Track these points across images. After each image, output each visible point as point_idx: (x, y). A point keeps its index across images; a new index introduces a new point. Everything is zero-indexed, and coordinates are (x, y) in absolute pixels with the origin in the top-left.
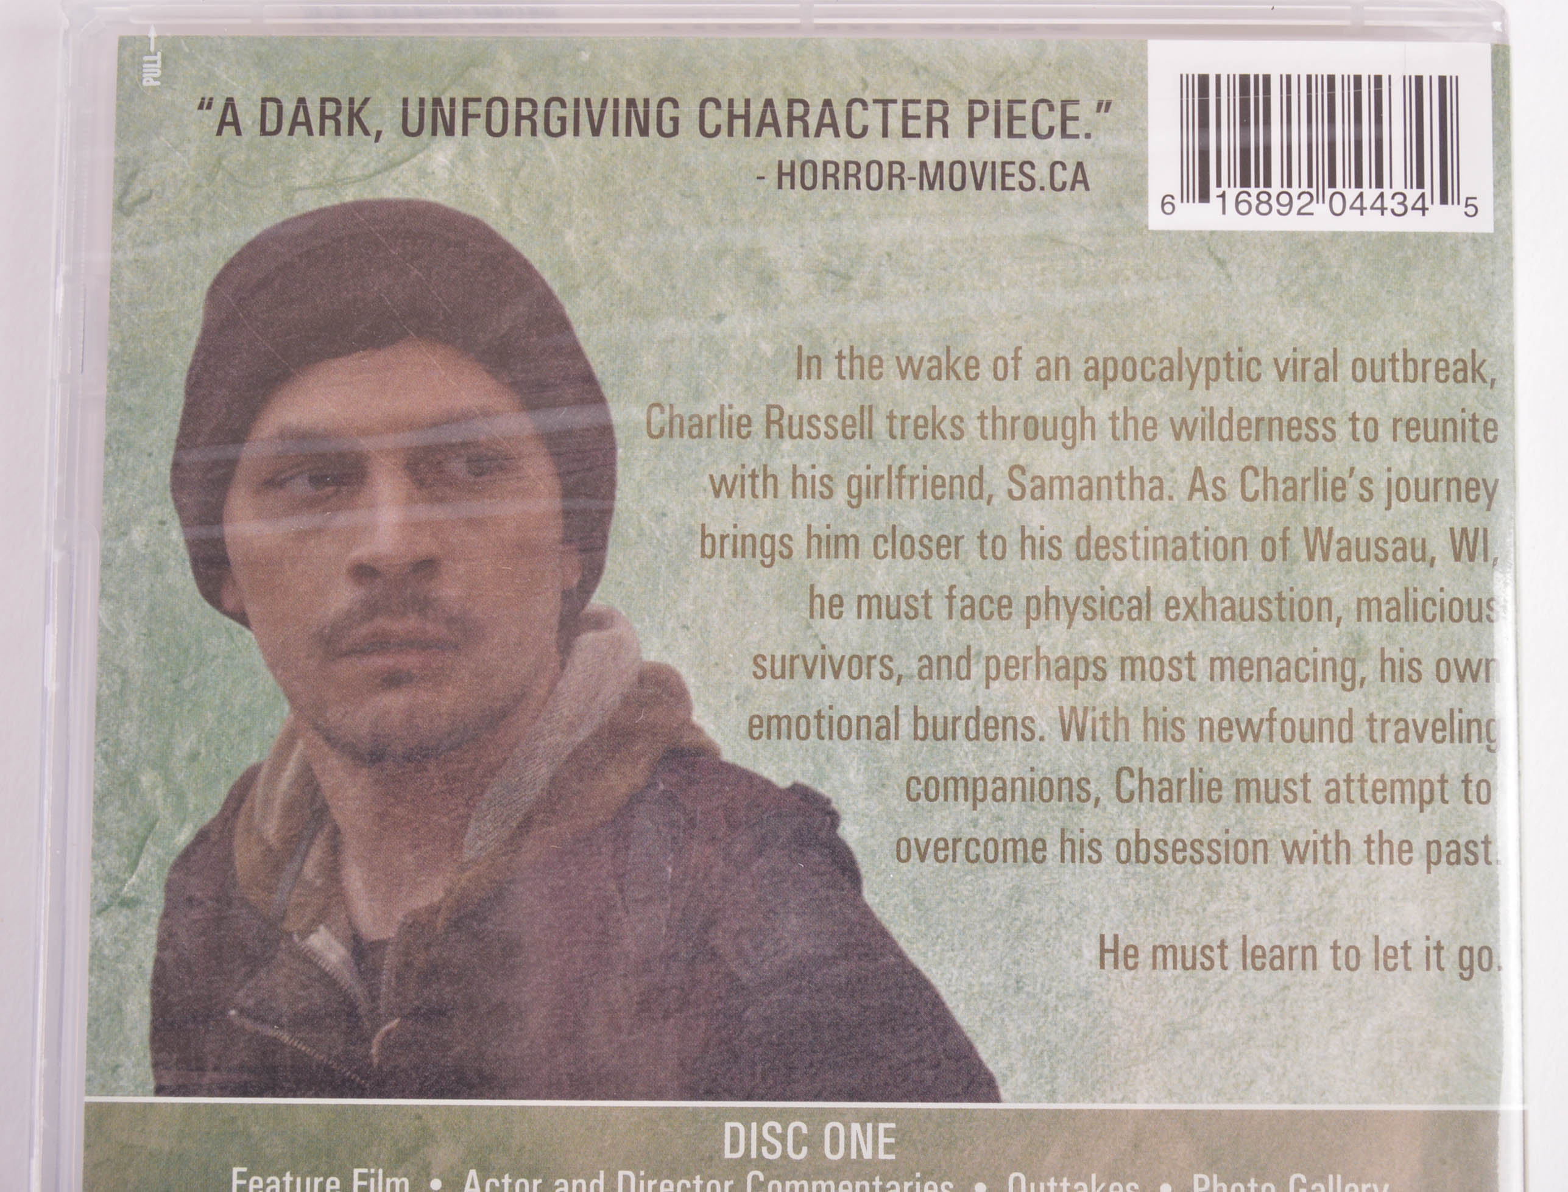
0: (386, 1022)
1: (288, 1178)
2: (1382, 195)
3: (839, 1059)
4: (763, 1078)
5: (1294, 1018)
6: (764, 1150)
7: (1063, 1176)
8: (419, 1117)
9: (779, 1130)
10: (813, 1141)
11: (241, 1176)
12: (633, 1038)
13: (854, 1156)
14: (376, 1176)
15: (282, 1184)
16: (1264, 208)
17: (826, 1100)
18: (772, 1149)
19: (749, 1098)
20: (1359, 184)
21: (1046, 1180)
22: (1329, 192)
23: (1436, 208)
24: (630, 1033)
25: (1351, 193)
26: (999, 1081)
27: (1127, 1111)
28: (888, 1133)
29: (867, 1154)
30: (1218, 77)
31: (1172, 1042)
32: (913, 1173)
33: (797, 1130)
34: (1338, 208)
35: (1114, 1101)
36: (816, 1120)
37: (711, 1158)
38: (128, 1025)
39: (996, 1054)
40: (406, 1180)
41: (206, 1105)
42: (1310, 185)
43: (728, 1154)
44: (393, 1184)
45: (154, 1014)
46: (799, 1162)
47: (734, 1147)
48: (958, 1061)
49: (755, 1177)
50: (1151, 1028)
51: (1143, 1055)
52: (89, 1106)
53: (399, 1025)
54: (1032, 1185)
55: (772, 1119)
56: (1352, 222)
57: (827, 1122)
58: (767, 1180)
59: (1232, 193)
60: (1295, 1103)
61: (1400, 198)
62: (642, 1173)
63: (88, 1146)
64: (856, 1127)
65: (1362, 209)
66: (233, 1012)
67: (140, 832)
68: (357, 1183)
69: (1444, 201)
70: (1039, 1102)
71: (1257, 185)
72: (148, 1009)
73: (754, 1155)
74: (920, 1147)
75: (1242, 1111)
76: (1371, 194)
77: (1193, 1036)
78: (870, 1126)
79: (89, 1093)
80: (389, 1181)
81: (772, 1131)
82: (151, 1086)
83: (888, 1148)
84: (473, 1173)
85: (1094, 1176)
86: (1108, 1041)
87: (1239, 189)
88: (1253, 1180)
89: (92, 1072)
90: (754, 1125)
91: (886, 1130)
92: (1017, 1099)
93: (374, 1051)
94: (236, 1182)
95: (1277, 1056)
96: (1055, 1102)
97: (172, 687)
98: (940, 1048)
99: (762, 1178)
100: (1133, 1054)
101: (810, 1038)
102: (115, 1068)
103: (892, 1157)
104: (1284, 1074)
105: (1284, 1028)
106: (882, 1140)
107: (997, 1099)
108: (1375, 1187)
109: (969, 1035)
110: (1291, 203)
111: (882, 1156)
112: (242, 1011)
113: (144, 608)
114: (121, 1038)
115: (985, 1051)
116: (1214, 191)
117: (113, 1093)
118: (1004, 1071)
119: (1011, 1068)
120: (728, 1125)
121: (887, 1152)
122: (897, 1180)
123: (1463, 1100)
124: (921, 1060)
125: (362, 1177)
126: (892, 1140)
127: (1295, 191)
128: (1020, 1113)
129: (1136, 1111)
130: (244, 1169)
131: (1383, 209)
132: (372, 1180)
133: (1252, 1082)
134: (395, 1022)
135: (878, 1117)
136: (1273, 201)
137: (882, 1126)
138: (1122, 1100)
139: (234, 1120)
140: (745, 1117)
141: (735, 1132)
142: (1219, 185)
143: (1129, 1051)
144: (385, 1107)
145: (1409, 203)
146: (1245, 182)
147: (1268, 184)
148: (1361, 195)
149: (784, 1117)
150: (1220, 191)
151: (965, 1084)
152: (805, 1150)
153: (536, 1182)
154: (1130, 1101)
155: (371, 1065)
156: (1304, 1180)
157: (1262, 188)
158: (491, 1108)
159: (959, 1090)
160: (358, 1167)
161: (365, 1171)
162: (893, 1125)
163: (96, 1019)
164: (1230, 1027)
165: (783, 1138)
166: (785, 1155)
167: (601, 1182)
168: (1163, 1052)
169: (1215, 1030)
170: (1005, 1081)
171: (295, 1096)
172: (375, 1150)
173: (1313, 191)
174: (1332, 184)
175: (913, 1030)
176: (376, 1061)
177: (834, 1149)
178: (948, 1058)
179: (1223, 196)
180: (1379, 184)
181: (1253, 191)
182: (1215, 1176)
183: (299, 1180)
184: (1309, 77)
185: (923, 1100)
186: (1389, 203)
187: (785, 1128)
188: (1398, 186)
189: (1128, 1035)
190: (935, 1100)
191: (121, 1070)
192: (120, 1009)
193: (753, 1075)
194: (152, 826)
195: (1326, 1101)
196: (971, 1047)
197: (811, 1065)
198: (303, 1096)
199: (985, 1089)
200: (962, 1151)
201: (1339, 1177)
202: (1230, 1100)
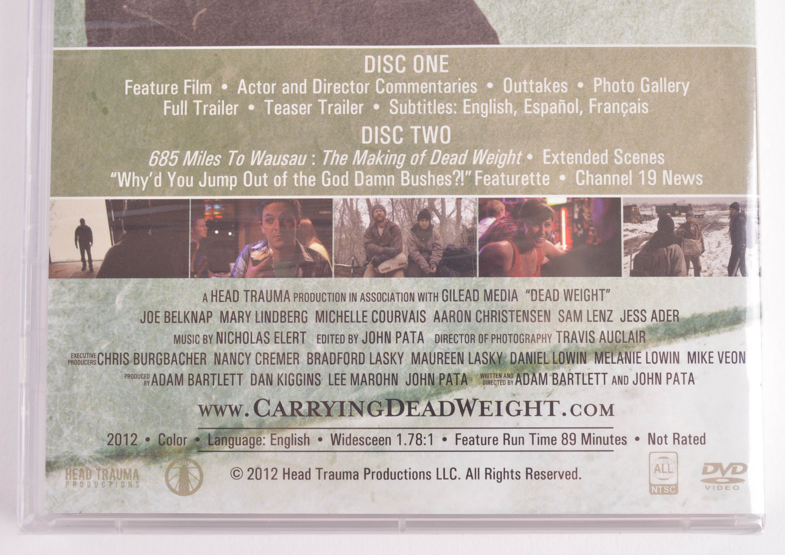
0: (200, 10)
1: (152, 85)
3: (420, 25)
4: (384, 35)
5: (642, 3)
6: (384, 68)
7: (530, 79)
8: (216, 55)
9: (391, 59)
10: (408, 64)
11: (130, 84)
12: (320, 16)
13: (428, 71)
14: (195, 83)
15: (150, 87)
17: (414, 44)
18: (388, 68)
19: (376, 44)
21: (522, 81)
24: (319, 14)
26: (499, 34)
27: (561, 48)
28: (444, 60)
29: (435, 70)
31: (583, 15)
32: (457, 78)
33: (400, 59)
35: (555, 43)
36: (410, 54)
37: (358, 73)
38: (75, 14)
39: (497, 22)
40: (210, 85)
41: (112, 50)
43: (367, 71)
44: (204, 87)
45: (86, 8)
46: (401, 74)
47: (370, 67)
48: (478, 25)
49: (380, 82)
50: (573, 9)
51: (569, 21)
52: (55, 53)
53: (206, 11)
54: (515, 84)
55: (388, 54)
57: (415, 55)
58: (386, 83)
60: (643, 43)
62: (325, 80)
63: (55, 71)
64: (429, 57)
66: (125, 6)
68: (186, 87)
70: (518, 44)
72: (84, 6)
73: (379, 71)
74: (460, 66)
75: (618, 48)
77: (593, 12)
78: (436, 57)
79: (55, 46)
80: (201, 85)
81: (388, 59)
82: (86, 42)
83: (445, 67)
84: (242, 81)
85: (545, 79)
86: (552, 15)
88: (623, 80)
89: (57, 36)
90: (379, 57)
91: (444, 58)
92: (508, 43)
93: (194, 24)
94: (127, 87)
95: (634, 22)
96: (526, 44)
98: (470, 19)
99: (383, 82)
100: (564, 21)
101: (406, 15)
102: (68, 34)
103: (447, 71)
104: (638, 30)
105: (637, 8)
106: (442, 63)
107: (498, 43)
108: (683, 83)
109: (484, 13)
111: (442, 70)
112: (130, 6)
114: (71, 20)
115: (491, 21)
117: (67, 46)
118: (501, 30)
119: (504, 28)
120: (367, 57)
121: (444, 69)
122: (449, 82)
123: (725, 42)
124: (460, 25)
125: (188, 84)
126: (447, 63)
128: (509, 50)
129: (566, 48)
130: (131, 81)
132: (194, 85)
133: (622, 34)
134: (205, 9)
135: (439, 52)
137: (442, 57)
138: (559, 43)
139: (126, 57)
140: (375, 53)
141: (370, 61)
143: (562, 20)
144: (200, 50)
149: (394, 53)
151: (482, 36)
152: (404, 68)
153: (273, 85)
154: (563, 43)
155: (192, 30)
156: (648, 80)
158: (251, 50)
159: (479, 39)
160: (187, 79)
161: (190, 81)
162: (447, 56)
163: (59, 11)
164: (611, 8)
165: (393, 63)
166: (394, 71)
167: (305, 84)
168: (579, 20)
169: (604, 9)
170: (502, 34)
171: (155, 46)
172: (195, 71)
175: (456, 11)
176: (195, 28)
177: (419, 68)
178: (474, 23)
182: (605, 79)
183: (158, 85)
185: (461, 44)
187: (394, 58)
189: (561, 12)
190: (468, 44)
191: (71, 35)
192: (70, 6)
193: (379, 33)
195: (658, 43)
196: (485, 18)
197: (407, 28)
198: (160, 45)
199: (492, 38)
200: (481, 67)
201: (665, 79)
202: (612, 42)
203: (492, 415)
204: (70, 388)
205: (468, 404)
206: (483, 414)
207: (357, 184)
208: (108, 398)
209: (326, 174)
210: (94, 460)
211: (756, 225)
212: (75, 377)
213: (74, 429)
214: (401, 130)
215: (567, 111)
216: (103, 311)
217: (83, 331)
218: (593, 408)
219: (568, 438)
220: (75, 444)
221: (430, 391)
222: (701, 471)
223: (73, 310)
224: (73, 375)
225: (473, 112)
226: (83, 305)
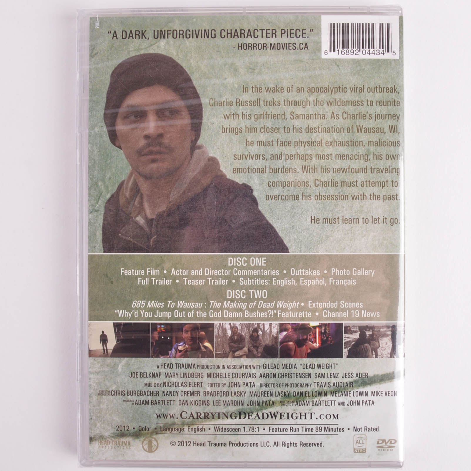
0: (154, 236)
1: (133, 271)
2: (374, 50)
3: (254, 244)
4: (237, 248)
5: (354, 234)
6: (237, 264)
7: (303, 269)
8: (161, 257)
9: (240, 259)
10: (248, 262)
11: (123, 270)
12: (208, 239)
13: (257, 265)
14: (152, 270)
15: (132, 272)
16: (348, 53)
17: (251, 253)
18: (239, 264)
19: (234, 252)
20: (369, 48)
21: (300, 270)
22: (362, 50)
23: (386, 53)
24: (207, 238)
25: (367, 50)
26: (289, 248)
27: (317, 255)
28: (264, 260)
29: (260, 265)
30: (337, 24)
31: (327, 240)
32: (270, 268)
33: (244, 259)
34: (364, 53)
35: (314, 253)
36: (249, 257)
37: (226, 265)
38: (97, 238)
39: (288, 242)
40: (159, 271)
41: (114, 255)
42: (358, 48)
43: (229, 265)
44: (156, 272)
45: (103, 235)
46: (245, 266)
47: (231, 263)
48: (280, 244)
49: (235, 270)
50: (322, 237)
51: (321, 242)
52: (89, 255)
53: (157, 237)
54: (296, 271)
55: (239, 257)
56: (367, 57)
57: (251, 257)
58: (238, 270)
59: (340, 50)
60: (354, 253)
61: (378, 51)
62: (210, 269)
63: (89, 264)
64: (257, 259)
65: (370, 53)
66: (120, 235)
67: (99, 195)
68: (148, 272)
69: (388, 52)
70: (298, 253)
71: (346, 48)
72: (102, 234)
73: (235, 265)
74: (271, 263)
75: (342, 255)
76: (371, 50)
77: (332, 238)
78: (260, 258)
79: (89, 252)
80: (155, 271)
81: (239, 260)
82: (103, 251)
83: (264, 263)
84: (173, 269)
85: (310, 269)
86: (313, 239)
87: (342, 49)
88: (345, 270)
89: (89, 248)
90: (235, 258)
92: (293, 252)
93: (151, 243)
94: (122, 271)
95: (350, 243)
96: (301, 253)
97: (105, 163)
98: (276, 241)
99: (237, 270)
100: (318, 242)
101: (247, 239)
102: (95, 247)
103: (265, 265)
104: (352, 246)
105: (352, 236)
106: (263, 261)
107: (288, 252)
108: (372, 271)
109: (282, 238)
110: (354, 52)
111: (263, 265)
112: (122, 234)
113: (98, 145)
114: (96, 240)
115: (286, 242)
116: (336, 49)
117: (94, 253)
118: (290, 246)
119: (291, 245)
120: (229, 258)
121: (264, 264)
122: (266, 270)
123: (391, 252)
124: (271, 244)
125: (149, 270)
126: (265, 261)
127: (354, 49)
128: (293, 255)
129: (319, 255)
130: (123, 269)
131: (374, 53)
132: (151, 271)
133: (345, 248)
134: (156, 236)
135: (262, 256)
136: (350, 52)
137: (263, 258)
138: (316, 252)
139: (121, 258)
140: (233, 257)
141: (231, 260)
142: (337, 48)
143: (317, 242)
144: (154, 255)
145: (380, 52)
146: (343, 47)
147: (348, 48)
148: (369, 50)
149: (241, 256)
150: (338, 50)
151: (281, 249)
152: (246, 264)
153: (187, 271)
154: (318, 252)
155: (151, 246)
156: (356, 270)
157: (347, 49)
158: (177, 255)
159: (280, 250)
160: (148, 268)
161: (150, 269)
162: (265, 258)
163: (90, 236)
164: (340, 236)
165: (241, 261)
166: (242, 265)
167: (201, 271)
168: (325, 242)
169: (336, 237)
170: (290, 248)
171: (134, 253)
172: (152, 264)
173: (359, 49)
174: (363, 48)
175: (270, 237)
176: (152, 245)
177: (253, 264)
178: (278, 243)
179: (338, 51)
180: (374, 48)
181: (345, 49)
182: (336, 269)
183: (135, 271)
184: (358, 24)
185: (272, 253)
186: (376, 52)
187: (242, 259)
188: (378, 48)
189: (317, 238)
190: (275, 253)
191: (96, 248)
192: (95, 234)
193: (235, 248)
194: (101, 194)
195: (361, 252)
196: (283, 241)
197: (247, 245)
198: (136, 253)
199: (286, 250)
200: (281, 264)
201: (364, 269)
202: (340, 252)
203: (285, 419)
204: (99, 405)
205: (274, 414)
206: (281, 418)
207: (225, 316)
208: (116, 410)
209: (211, 312)
210: (110, 437)
211: (403, 335)
212: (101, 401)
213: (101, 423)
214: (245, 292)
215: (319, 284)
216: (113, 372)
217: (104, 381)
218: (329, 416)
219: (319, 429)
220: (102, 430)
221: (258, 409)
222: (376, 443)
223: (100, 372)
224: (100, 400)
225: (277, 284)
226: (104, 369)
